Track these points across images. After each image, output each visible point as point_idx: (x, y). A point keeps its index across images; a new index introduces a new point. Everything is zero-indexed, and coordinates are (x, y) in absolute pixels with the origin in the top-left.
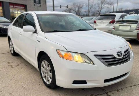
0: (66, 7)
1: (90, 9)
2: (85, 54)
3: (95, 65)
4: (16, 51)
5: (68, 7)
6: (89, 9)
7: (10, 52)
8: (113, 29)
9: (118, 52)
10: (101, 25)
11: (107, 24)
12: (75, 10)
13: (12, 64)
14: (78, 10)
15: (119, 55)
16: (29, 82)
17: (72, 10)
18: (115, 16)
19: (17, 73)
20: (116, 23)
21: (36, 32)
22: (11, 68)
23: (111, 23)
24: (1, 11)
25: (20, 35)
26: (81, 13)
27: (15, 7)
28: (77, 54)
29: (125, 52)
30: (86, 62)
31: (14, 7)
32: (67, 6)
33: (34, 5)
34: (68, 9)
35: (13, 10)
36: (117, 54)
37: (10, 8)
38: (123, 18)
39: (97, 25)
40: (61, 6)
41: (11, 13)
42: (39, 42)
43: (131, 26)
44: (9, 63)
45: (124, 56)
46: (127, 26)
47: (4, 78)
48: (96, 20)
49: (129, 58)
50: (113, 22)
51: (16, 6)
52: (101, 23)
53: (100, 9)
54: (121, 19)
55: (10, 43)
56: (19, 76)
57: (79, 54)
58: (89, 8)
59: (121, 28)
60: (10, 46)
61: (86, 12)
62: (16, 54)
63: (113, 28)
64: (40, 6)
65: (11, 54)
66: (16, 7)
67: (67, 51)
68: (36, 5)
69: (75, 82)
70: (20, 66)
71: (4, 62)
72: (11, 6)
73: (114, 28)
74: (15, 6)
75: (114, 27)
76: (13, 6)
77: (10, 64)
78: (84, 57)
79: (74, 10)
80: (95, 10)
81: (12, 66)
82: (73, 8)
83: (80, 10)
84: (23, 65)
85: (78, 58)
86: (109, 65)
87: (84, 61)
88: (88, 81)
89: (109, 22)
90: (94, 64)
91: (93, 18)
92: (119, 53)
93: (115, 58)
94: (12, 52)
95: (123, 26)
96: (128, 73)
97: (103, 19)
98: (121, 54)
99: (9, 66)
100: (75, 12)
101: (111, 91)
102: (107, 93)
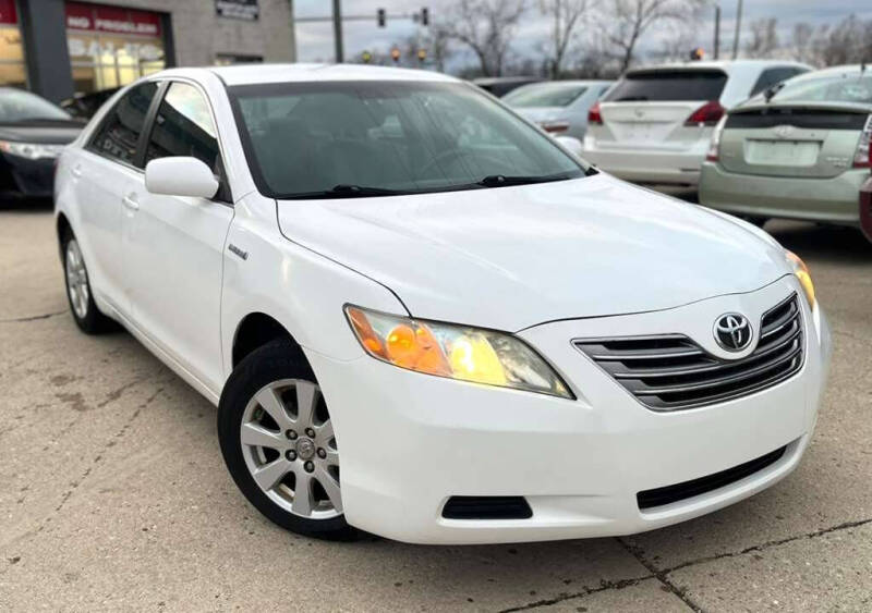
0: (416, 18)
1: (569, 28)
2: (518, 334)
3: (579, 404)
4: (105, 307)
5: (426, 22)
6: (557, 31)
7: (69, 313)
8: (708, 163)
9: (724, 323)
10: (632, 136)
11: (671, 128)
12: (474, 35)
13: (82, 388)
14: (493, 37)
16: (184, 504)
17: (455, 35)
18: (719, 77)
19: (112, 444)
20: (728, 125)
21: (223, 196)
22: (75, 414)
23: (694, 120)
24: (16, 51)
25: (131, 214)
26: (508, 55)
27: (101, 29)
28: (469, 332)
29: (768, 319)
30: (524, 385)
31: (92, 27)
32: (425, 11)
33: (219, 12)
34: (425, 31)
35: (87, 46)
37: (69, 31)
38: (770, 95)
39: (611, 136)
40: (381, 12)
41: (74, 64)
43: (820, 143)
44: (60, 380)
45: (762, 343)
46: (796, 142)
47: (32, 475)
48: (602, 105)
49: (798, 355)
50: (709, 116)
51: (103, 17)
52: (632, 123)
53: (631, 30)
54: (760, 101)
55: (71, 256)
56: (120, 465)
57: (482, 336)
58: (563, 25)
59: (754, 155)
60: (71, 275)
61: (539, 48)
62: (100, 325)
63: (710, 158)
64: (256, 17)
65: (73, 325)
66: (108, 24)
67: (411, 317)
68: (226, 13)
69: (458, 507)
70: (130, 401)
71: (30, 372)
72: (73, 21)
73: (713, 153)
74: (99, 23)
75: (712, 147)
76: (84, 22)
77: (71, 388)
78: (514, 355)
79: (465, 39)
80: (596, 36)
81: (77, 402)
82: (462, 26)
83: (504, 35)
84: (149, 391)
85: (472, 357)
86: (671, 400)
87: (516, 376)
89: (686, 115)
90: (574, 398)
91: (583, 90)
92: (730, 329)
93: (705, 357)
94: (83, 311)
95: (773, 141)
96: (793, 451)
97: (644, 99)
99: (64, 398)
100: (475, 46)
101: (688, 564)
102: (662, 576)
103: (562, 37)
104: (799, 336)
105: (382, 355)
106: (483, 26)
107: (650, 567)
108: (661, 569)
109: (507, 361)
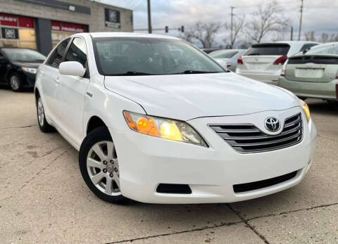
0: (179, 29)
1: (236, 34)
2: (189, 122)
3: (210, 149)
4: (49, 122)
5: (183, 31)
6: (232, 35)
7: (38, 126)
8: (282, 77)
9: (269, 120)
10: (254, 68)
11: (268, 65)
12: (201, 36)
13: (38, 150)
14: (208, 37)
15: (270, 127)
16: (66, 190)
17: (194, 36)
18: (287, 47)
19: (44, 169)
20: (288, 63)
21: (87, 75)
22: (33, 159)
23: (277, 62)
24: (33, 38)
25: (57, 85)
26: (213, 44)
27: (64, 30)
28: (169, 121)
30: (190, 141)
31: (60, 30)
32: (183, 27)
33: (106, 25)
34: (183, 34)
35: (58, 36)
36: (267, 124)
37: (52, 31)
38: (305, 52)
39: (246, 68)
40: (167, 27)
41: (54, 42)
42: (91, 96)
43: (324, 69)
44: (30, 147)
45: (285, 130)
46: (314, 69)
47: (12, 178)
48: (243, 57)
50: (281, 61)
51: (64, 26)
52: (254, 63)
53: (259, 35)
54: (301, 54)
55: (39, 103)
56: (46, 176)
57: (174, 123)
58: (234, 32)
59: (298, 74)
60: (39, 111)
61: (225, 40)
62: (48, 129)
63: (282, 75)
64: (120, 27)
65: (39, 129)
66: (66, 29)
67: (147, 114)
68: (109, 25)
69: (163, 188)
70: (54, 155)
71: (20, 144)
72: (54, 28)
73: (283, 73)
74: (63, 28)
75: (283, 71)
76: (58, 28)
77: (34, 150)
78: (186, 130)
79: (197, 38)
80: (246, 37)
81: (35, 155)
82: (196, 33)
83: (212, 36)
84: (62, 151)
85: (169, 130)
86: (246, 149)
87: (186, 138)
88: (193, 185)
89: (274, 60)
90: (208, 147)
91: (237, 52)
92: (271, 123)
93: (261, 133)
94: (42, 124)
95: (306, 69)
96: (300, 173)
97: (258, 54)
98: (278, 124)
99: (30, 153)
100: (201, 40)
101: (257, 218)
102: (246, 222)
103: (233, 37)
104: (301, 128)
105: (135, 129)
106: (204, 33)
107: (242, 219)
108: (246, 219)
109: (184, 133)
